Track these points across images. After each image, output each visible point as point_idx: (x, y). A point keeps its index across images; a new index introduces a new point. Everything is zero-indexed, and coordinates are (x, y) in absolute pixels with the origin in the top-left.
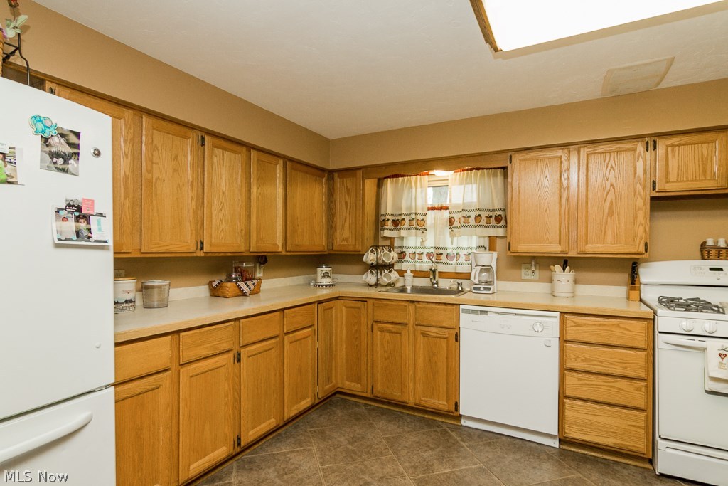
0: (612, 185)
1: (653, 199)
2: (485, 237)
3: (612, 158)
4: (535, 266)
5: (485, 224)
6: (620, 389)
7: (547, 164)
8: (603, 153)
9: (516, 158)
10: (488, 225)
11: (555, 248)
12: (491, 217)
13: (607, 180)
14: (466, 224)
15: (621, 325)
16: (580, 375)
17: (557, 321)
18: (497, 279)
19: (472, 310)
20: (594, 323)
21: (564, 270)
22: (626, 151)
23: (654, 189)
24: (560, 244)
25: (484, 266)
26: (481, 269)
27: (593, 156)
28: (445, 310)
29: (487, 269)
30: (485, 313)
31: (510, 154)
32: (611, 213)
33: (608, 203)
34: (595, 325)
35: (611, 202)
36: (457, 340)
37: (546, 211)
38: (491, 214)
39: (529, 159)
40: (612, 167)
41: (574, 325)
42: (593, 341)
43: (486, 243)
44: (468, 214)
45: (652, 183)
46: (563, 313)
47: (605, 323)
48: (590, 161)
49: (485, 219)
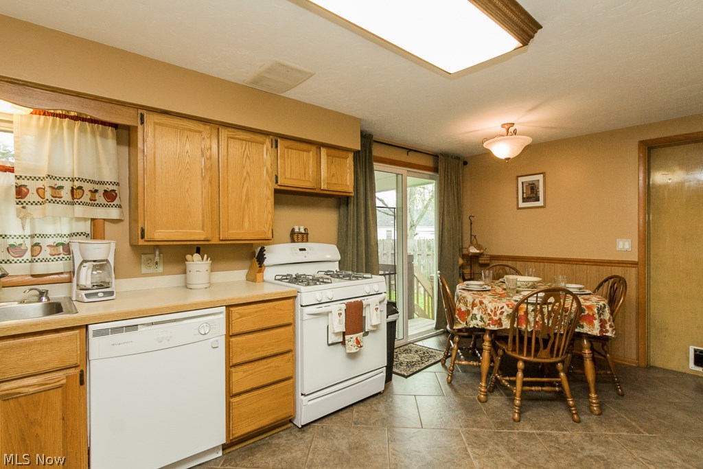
0: (248, 173)
1: (276, 191)
2: (85, 219)
3: (247, 147)
4: (159, 256)
5: (89, 201)
6: (276, 367)
7: (187, 137)
8: (240, 139)
9: (150, 118)
10: (93, 202)
11: (197, 234)
12: (96, 191)
13: (244, 167)
14: (56, 198)
15: (276, 307)
16: (245, 367)
17: (223, 317)
18: (116, 278)
19: (112, 329)
20: (256, 310)
21: (203, 259)
22: (258, 143)
23: (277, 182)
24: (203, 230)
25: (95, 261)
26: (94, 266)
27: (232, 140)
28: (59, 340)
29: (100, 265)
30: (135, 327)
31: (143, 111)
32: (247, 200)
33: (245, 191)
34: (256, 312)
35: (247, 190)
36: (82, 382)
37: (187, 191)
38: (96, 187)
39: (166, 126)
40: (247, 155)
41: (239, 316)
42: (256, 328)
43: (86, 227)
44: (59, 183)
45: (274, 177)
46: (228, 307)
47: (264, 308)
48: (229, 145)
49: (89, 194)
